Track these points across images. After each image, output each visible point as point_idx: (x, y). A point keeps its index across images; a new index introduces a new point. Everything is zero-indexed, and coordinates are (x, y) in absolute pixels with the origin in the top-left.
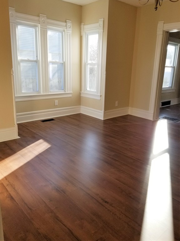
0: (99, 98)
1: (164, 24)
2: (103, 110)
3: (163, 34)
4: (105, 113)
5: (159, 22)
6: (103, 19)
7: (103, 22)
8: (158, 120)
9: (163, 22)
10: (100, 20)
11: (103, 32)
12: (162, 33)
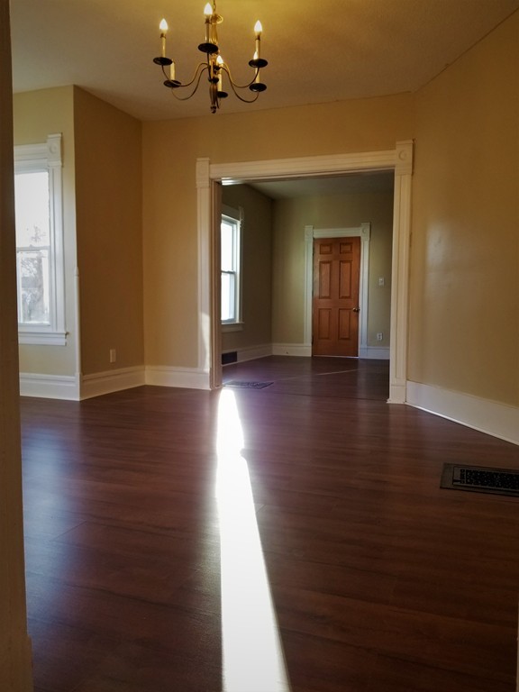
0: (62, 341)
1: (210, 164)
2: (78, 373)
3: (210, 187)
4: (82, 381)
5: (198, 159)
6: (60, 135)
7: (59, 142)
8: (221, 389)
9: (208, 159)
10: (50, 136)
11: (63, 166)
12: (207, 183)
